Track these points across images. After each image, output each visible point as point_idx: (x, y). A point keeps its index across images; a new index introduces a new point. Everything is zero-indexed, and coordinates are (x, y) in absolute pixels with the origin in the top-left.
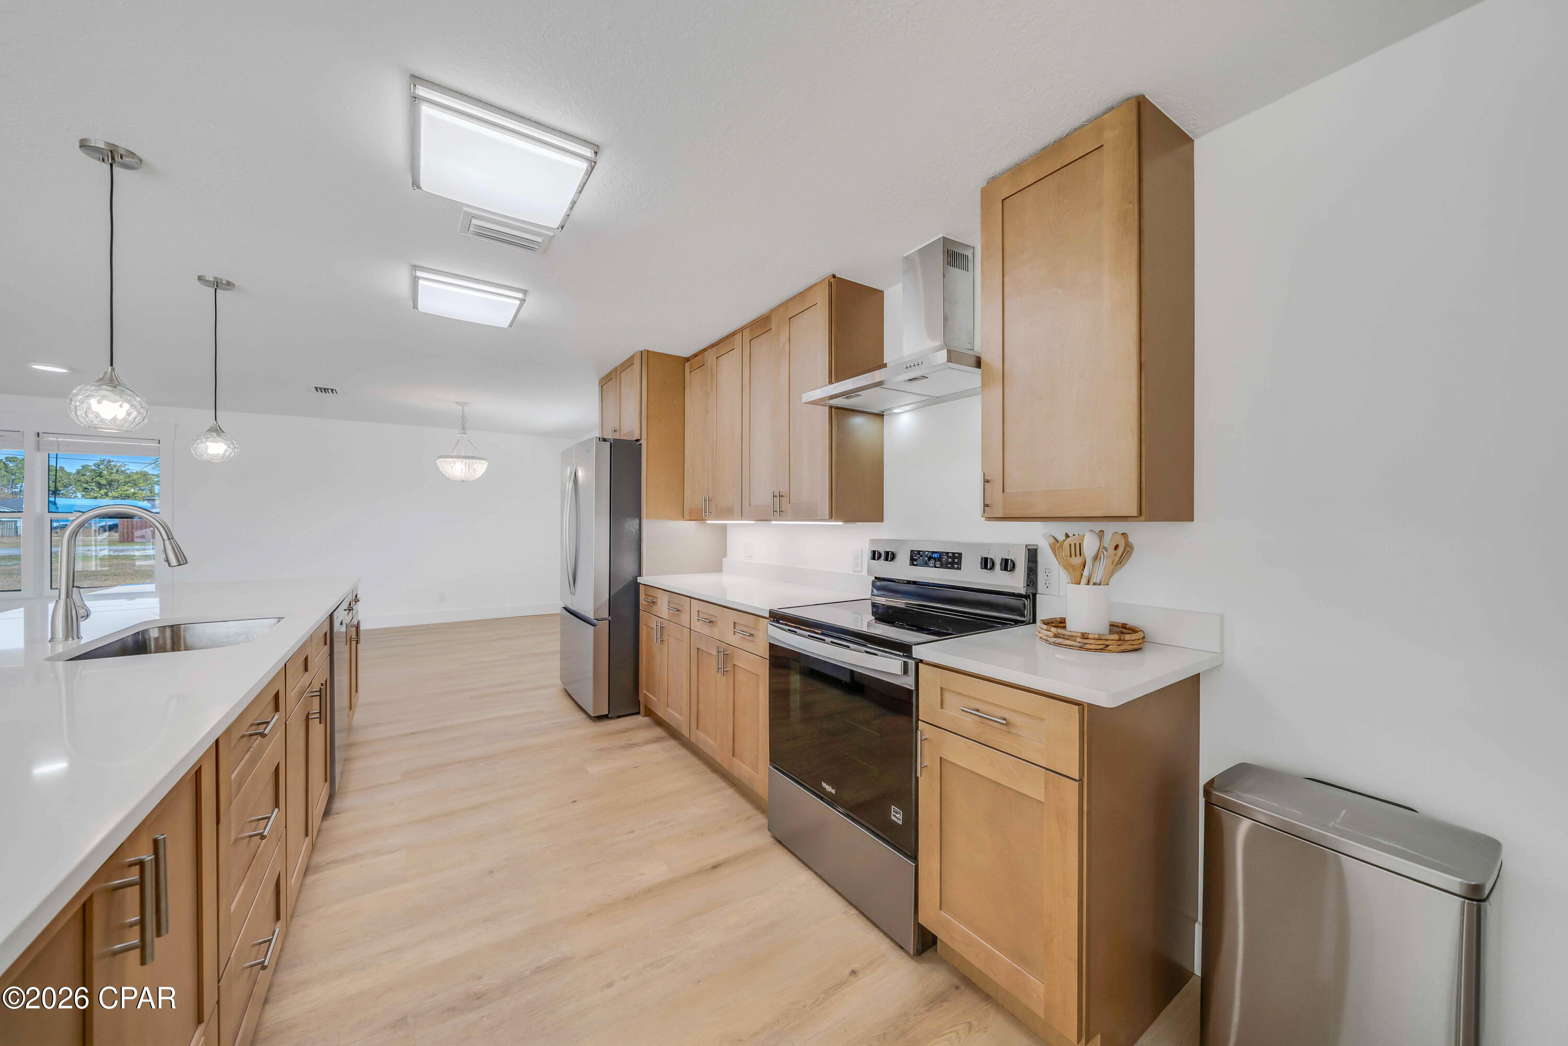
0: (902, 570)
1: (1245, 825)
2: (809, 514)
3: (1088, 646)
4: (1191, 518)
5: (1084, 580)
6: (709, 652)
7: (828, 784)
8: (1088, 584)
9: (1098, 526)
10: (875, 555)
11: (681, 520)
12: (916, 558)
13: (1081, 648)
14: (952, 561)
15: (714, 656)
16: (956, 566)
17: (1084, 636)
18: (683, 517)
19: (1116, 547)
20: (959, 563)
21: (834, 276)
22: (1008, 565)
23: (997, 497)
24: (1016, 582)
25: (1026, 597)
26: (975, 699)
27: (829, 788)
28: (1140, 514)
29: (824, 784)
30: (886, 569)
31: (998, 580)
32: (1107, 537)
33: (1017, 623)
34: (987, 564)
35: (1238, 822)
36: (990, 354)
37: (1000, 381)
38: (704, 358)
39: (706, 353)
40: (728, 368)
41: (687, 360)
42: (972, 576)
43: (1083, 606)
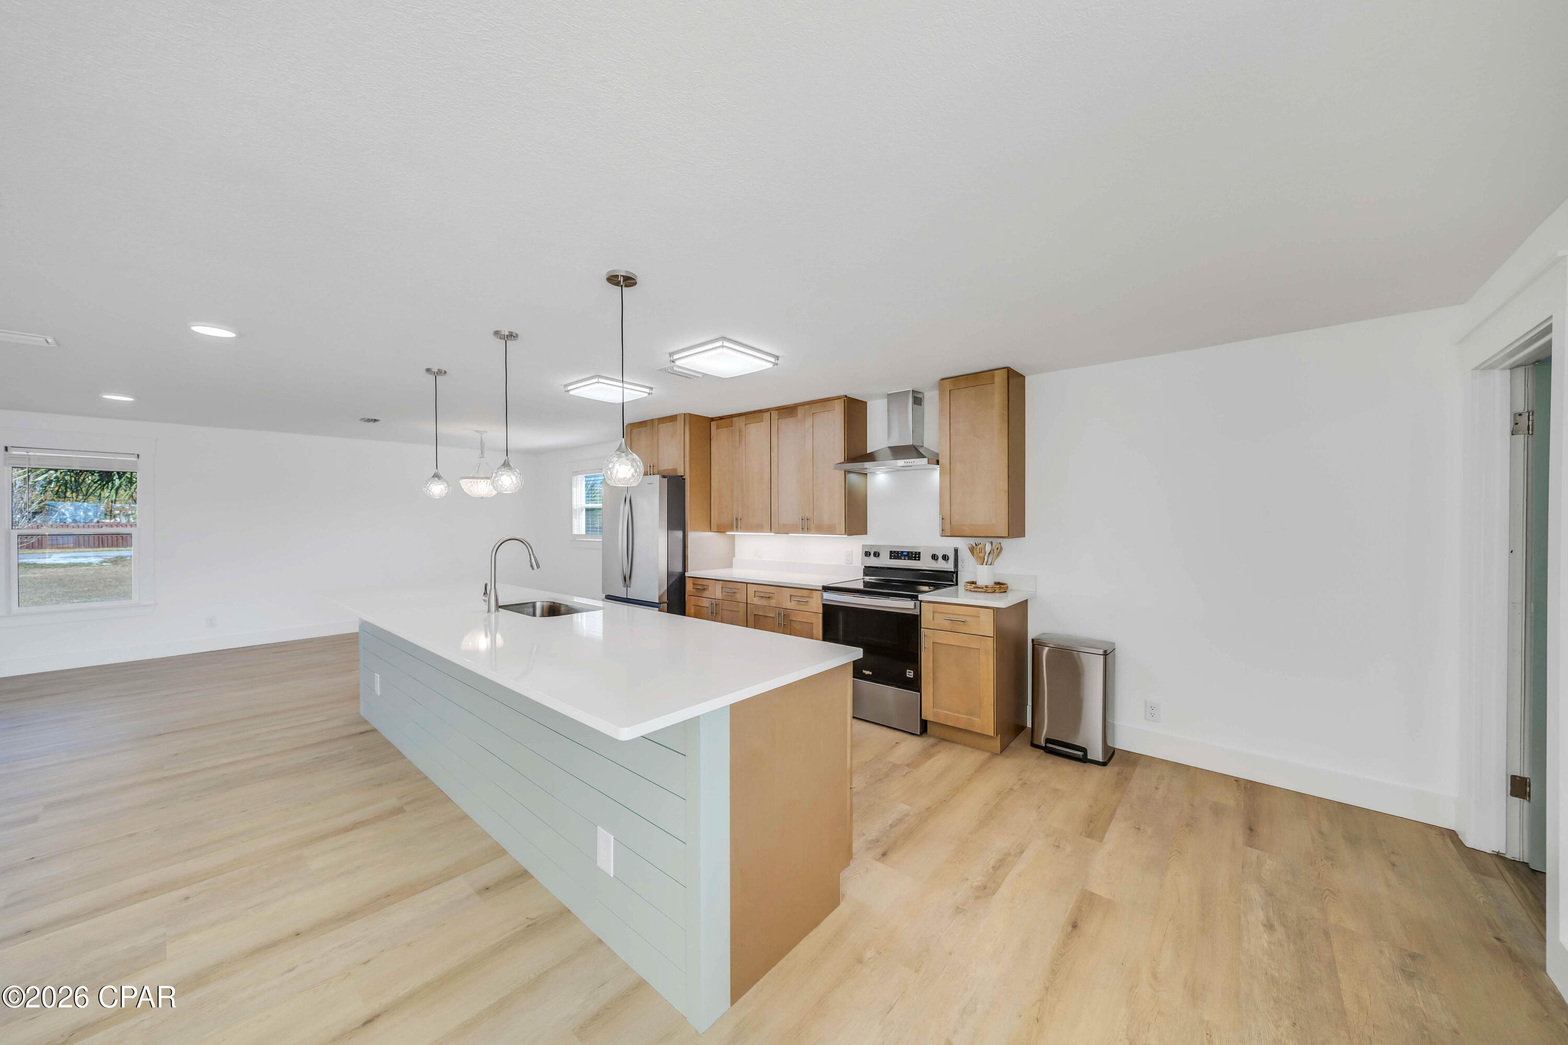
0: (885, 561)
1: (1046, 649)
2: (829, 530)
3: (988, 591)
4: (1024, 536)
5: (985, 563)
6: (767, 615)
7: (867, 670)
8: (986, 565)
9: (992, 540)
10: (867, 554)
11: (708, 532)
12: (895, 555)
13: (985, 592)
14: (916, 556)
15: (773, 617)
16: (917, 559)
17: (986, 587)
18: (711, 530)
19: (997, 549)
20: (919, 557)
21: (846, 396)
22: (945, 558)
23: (948, 526)
24: (949, 566)
25: (954, 572)
26: (949, 613)
27: (867, 673)
28: (1009, 535)
29: (864, 671)
30: (873, 562)
31: (941, 565)
32: (994, 544)
33: (951, 585)
34: (934, 557)
35: (1043, 650)
36: (944, 460)
37: (948, 473)
38: (732, 422)
39: (734, 419)
40: (756, 433)
41: (712, 419)
42: (927, 564)
43: (984, 575)
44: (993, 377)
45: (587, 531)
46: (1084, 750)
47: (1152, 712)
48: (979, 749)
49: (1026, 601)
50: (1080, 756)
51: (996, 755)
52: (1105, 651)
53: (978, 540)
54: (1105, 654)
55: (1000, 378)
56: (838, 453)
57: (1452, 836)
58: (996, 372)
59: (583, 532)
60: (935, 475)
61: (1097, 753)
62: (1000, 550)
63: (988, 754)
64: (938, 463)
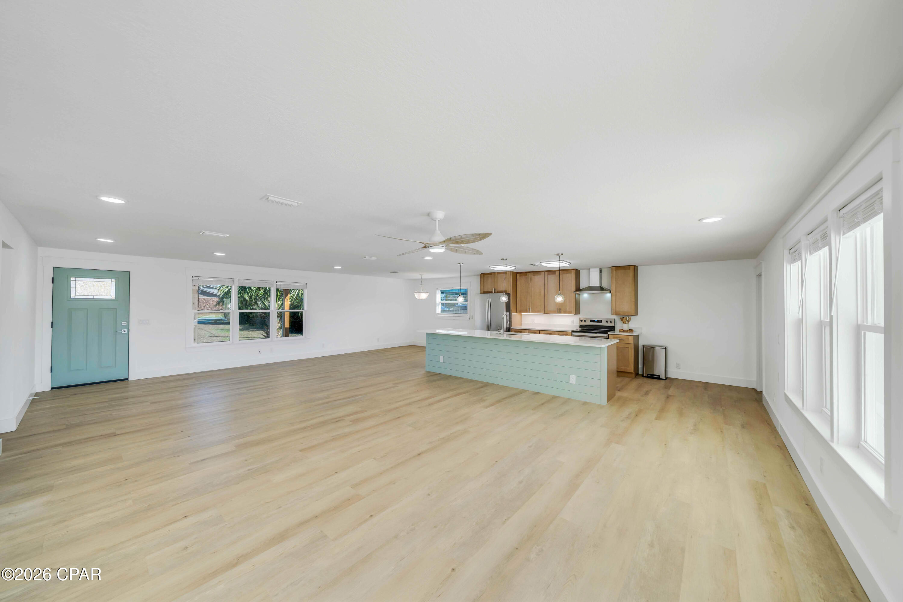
0: (587, 323)
1: (645, 348)
2: (570, 312)
3: (627, 332)
4: (637, 315)
5: (626, 323)
9: (628, 316)
10: (582, 321)
12: (592, 321)
14: (600, 321)
17: (627, 330)
18: (520, 312)
19: (629, 319)
21: (573, 269)
22: (611, 322)
23: (614, 312)
24: (612, 324)
25: (614, 327)
28: (633, 315)
30: (583, 323)
31: (609, 324)
34: (607, 322)
36: (613, 291)
37: (614, 296)
38: (527, 274)
39: (528, 274)
40: (537, 279)
41: (517, 273)
42: (603, 323)
43: (625, 327)
44: (630, 268)
45: (441, 312)
46: (659, 376)
47: (678, 366)
48: (628, 377)
49: (639, 335)
50: (658, 378)
51: (633, 378)
52: (665, 347)
53: (623, 316)
54: (665, 348)
55: (632, 268)
56: (573, 288)
57: (755, 390)
58: (631, 266)
59: (440, 312)
60: (609, 295)
61: (663, 377)
62: (631, 319)
63: (631, 378)
64: (611, 292)
